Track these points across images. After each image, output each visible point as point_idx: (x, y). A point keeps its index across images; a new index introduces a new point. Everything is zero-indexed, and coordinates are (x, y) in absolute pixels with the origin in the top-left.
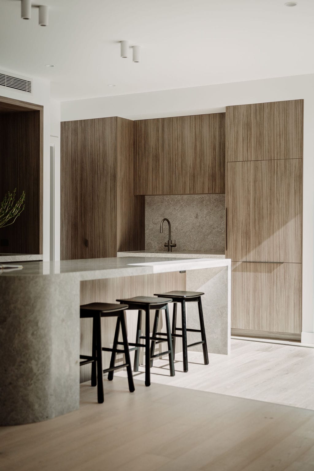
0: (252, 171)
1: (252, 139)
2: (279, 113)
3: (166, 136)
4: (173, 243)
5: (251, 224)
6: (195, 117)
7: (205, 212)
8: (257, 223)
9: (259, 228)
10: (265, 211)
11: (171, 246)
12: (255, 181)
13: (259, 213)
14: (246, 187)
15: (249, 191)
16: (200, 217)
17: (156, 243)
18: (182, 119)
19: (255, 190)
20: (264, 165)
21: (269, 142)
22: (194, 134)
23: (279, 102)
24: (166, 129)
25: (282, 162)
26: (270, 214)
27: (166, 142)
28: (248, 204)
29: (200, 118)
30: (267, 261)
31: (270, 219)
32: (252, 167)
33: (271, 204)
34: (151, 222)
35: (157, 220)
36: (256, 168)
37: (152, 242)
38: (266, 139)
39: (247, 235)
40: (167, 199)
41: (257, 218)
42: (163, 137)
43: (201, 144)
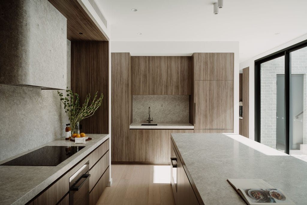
0: (208, 85)
1: (208, 70)
2: (222, 59)
3: (151, 65)
4: (151, 119)
5: (208, 111)
6: (168, 57)
7: (167, 103)
8: (211, 110)
9: (212, 113)
10: (215, 105)
11: (151, 120)
12: (210, 90)
13: (212, 106)
14: (205, 93)
15: (206, 95)
16: (164, 106)
17: (139, 119)
18: (160, 58)
19: (210, 94)
20: (214, 83)
21: (217, 72)
22: (167, 65)
23: (222, 53)
24: (151, 62)
25: (224, 81)
26: (218, 106)
27: (151, 68)
28: (206, 101)
29: (170, 58)
30: (216, 128)
31: (218, 108)
32: (208, 83)
33: (218, 101)
34: (136, 108)
35: (140, 107)
36: (210, 84)
37: (137, 118)
38: (216, 70)
39: (206, 116)
40: (145, 97)
41: (211, 108)
42: (149, 66)
43: (171, 71)
